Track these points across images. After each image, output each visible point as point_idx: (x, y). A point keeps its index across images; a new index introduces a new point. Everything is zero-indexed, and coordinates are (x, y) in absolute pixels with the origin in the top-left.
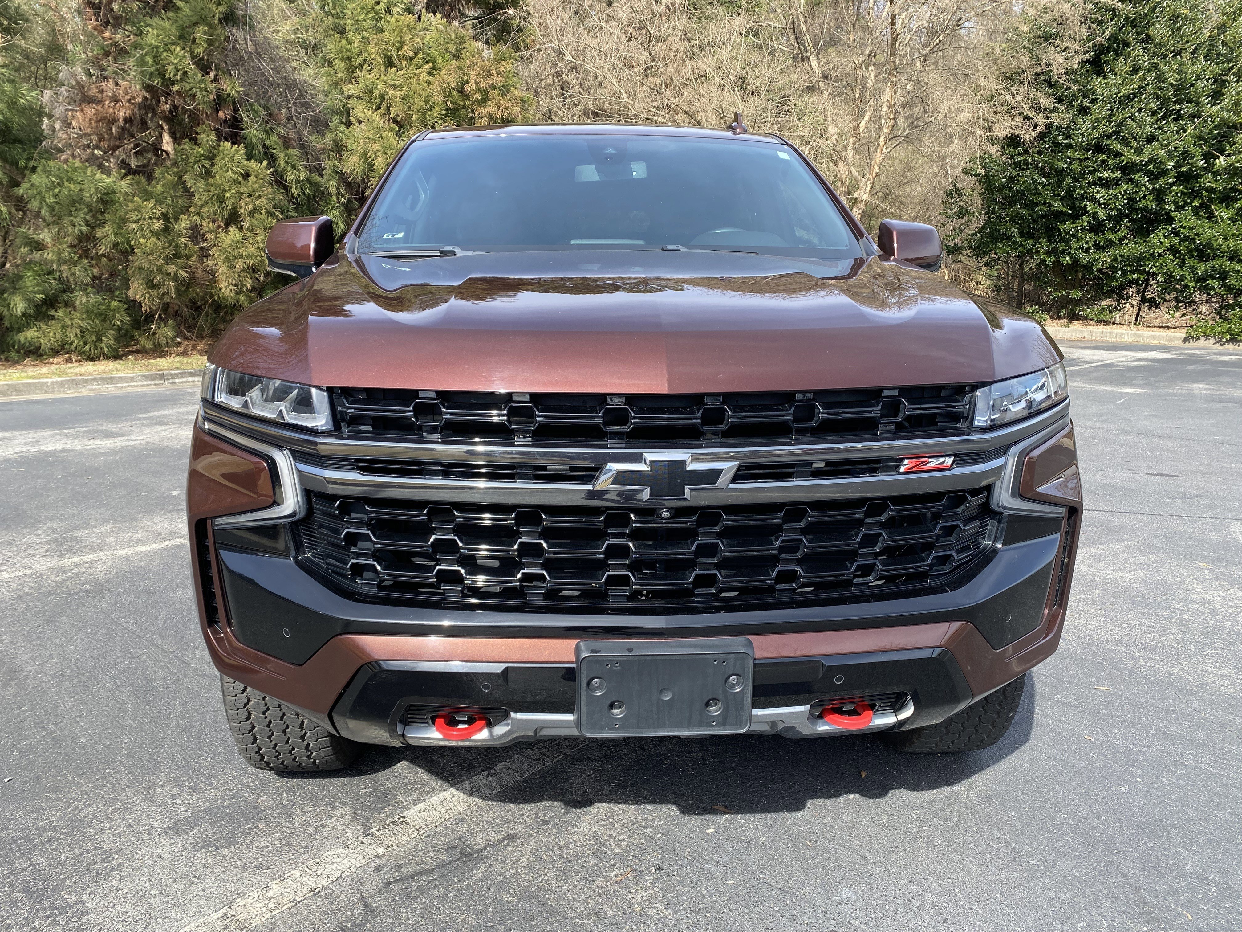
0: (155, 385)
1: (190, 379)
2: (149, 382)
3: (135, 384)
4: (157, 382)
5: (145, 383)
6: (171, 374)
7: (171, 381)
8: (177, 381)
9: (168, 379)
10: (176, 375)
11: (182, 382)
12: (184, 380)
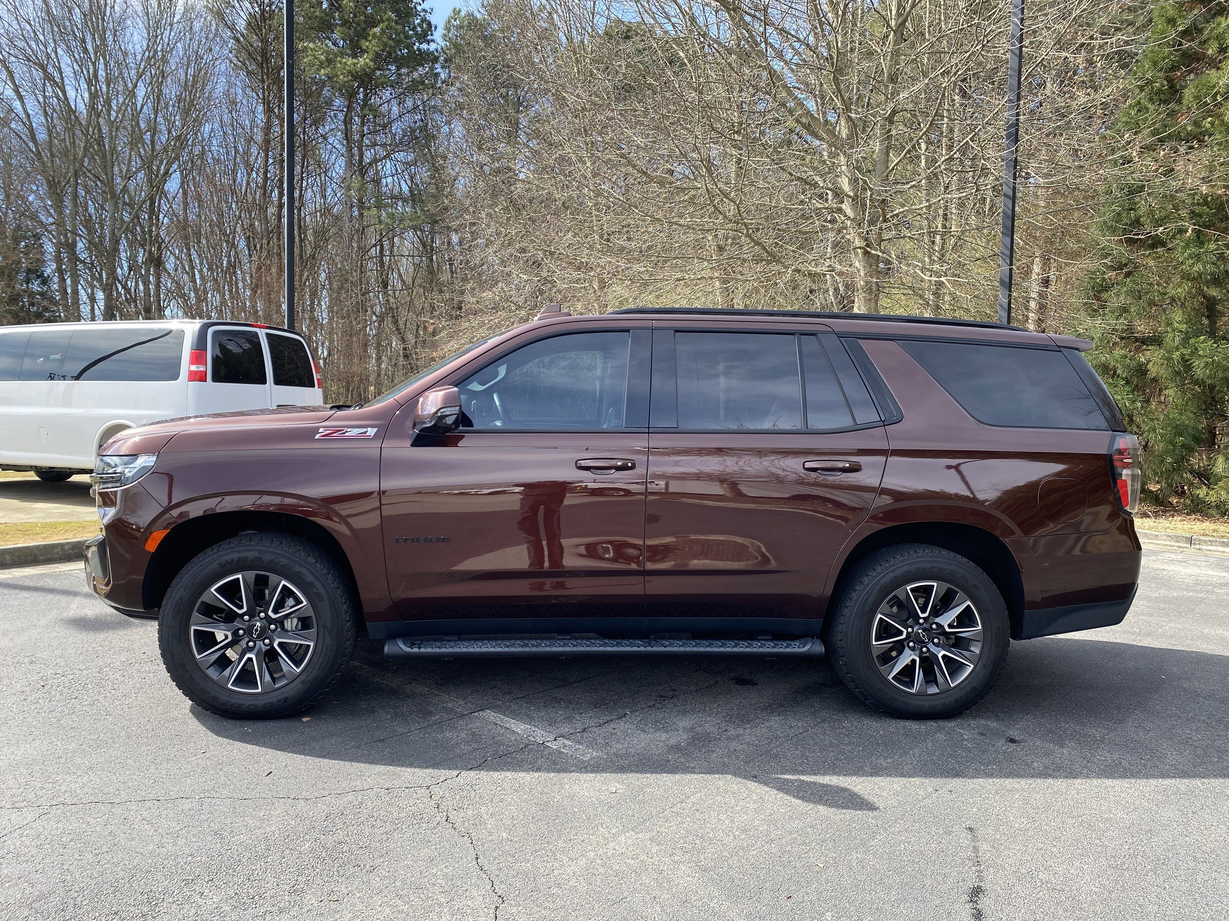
0: (1179, 547)
1: (1221, 549)
2: (1173, 543)
3: (1158, 542)
4: (1181, 545)
5: (1169, 543)
6: (1200, 540)
7: (1197, 547)
8: (1204, 547)
9: (1195, 544)
10: (1205, 541)
11: (1210, 550)
12: (1214, 548)
